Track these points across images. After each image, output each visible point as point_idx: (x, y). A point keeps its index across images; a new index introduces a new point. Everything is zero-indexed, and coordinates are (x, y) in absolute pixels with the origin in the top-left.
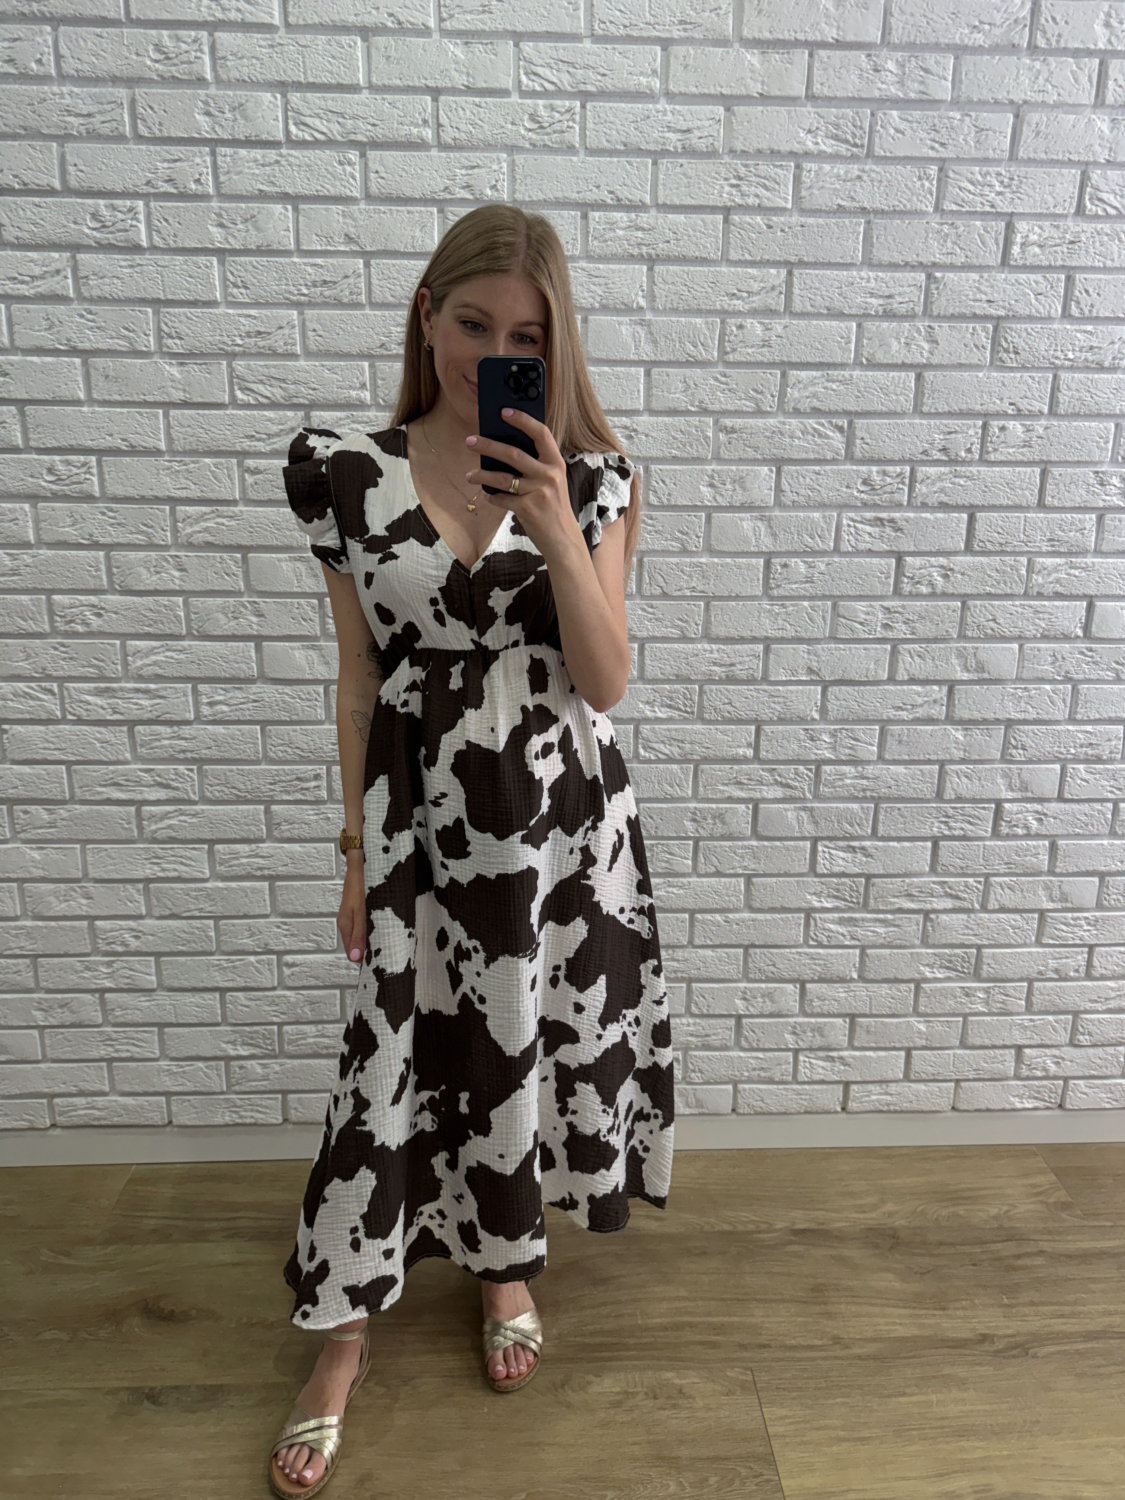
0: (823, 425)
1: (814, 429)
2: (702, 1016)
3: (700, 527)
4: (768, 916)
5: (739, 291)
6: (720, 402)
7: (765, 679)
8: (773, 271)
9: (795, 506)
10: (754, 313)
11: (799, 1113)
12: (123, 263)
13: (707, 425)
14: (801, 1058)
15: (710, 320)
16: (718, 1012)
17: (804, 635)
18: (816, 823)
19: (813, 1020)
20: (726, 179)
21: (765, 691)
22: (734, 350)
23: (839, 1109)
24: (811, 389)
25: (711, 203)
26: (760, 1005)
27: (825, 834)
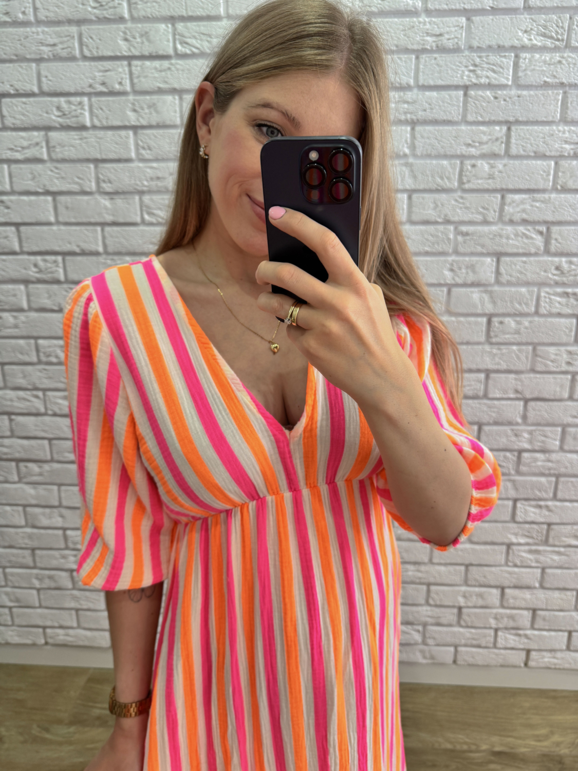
0: (529, 230)
1: (524, 234)
2: (436, 606)
3: (443, 297)
4: (483, 547)
5: (474, 142)
6: (459, 216)
7: (486, 396)
8: (497, 128)
9: (509, 283)
10: (483, 156)
11: (496, 666)
12: (76, 137)
13: (450, 231)
14: (500, 633)
15: (453, 161)
16: (446, 603)
17: (512, 368)
18: (516, 489)
19: (508, 611)
20: (466, 67)
21: (485, 404)
22: (469, 181)
23: (522, 665)
24: (522, 207)
25: (455, 83)
26: (474, 600)
27: (522, 496)
